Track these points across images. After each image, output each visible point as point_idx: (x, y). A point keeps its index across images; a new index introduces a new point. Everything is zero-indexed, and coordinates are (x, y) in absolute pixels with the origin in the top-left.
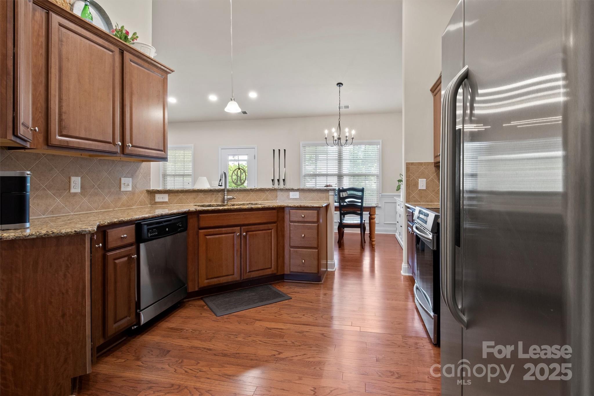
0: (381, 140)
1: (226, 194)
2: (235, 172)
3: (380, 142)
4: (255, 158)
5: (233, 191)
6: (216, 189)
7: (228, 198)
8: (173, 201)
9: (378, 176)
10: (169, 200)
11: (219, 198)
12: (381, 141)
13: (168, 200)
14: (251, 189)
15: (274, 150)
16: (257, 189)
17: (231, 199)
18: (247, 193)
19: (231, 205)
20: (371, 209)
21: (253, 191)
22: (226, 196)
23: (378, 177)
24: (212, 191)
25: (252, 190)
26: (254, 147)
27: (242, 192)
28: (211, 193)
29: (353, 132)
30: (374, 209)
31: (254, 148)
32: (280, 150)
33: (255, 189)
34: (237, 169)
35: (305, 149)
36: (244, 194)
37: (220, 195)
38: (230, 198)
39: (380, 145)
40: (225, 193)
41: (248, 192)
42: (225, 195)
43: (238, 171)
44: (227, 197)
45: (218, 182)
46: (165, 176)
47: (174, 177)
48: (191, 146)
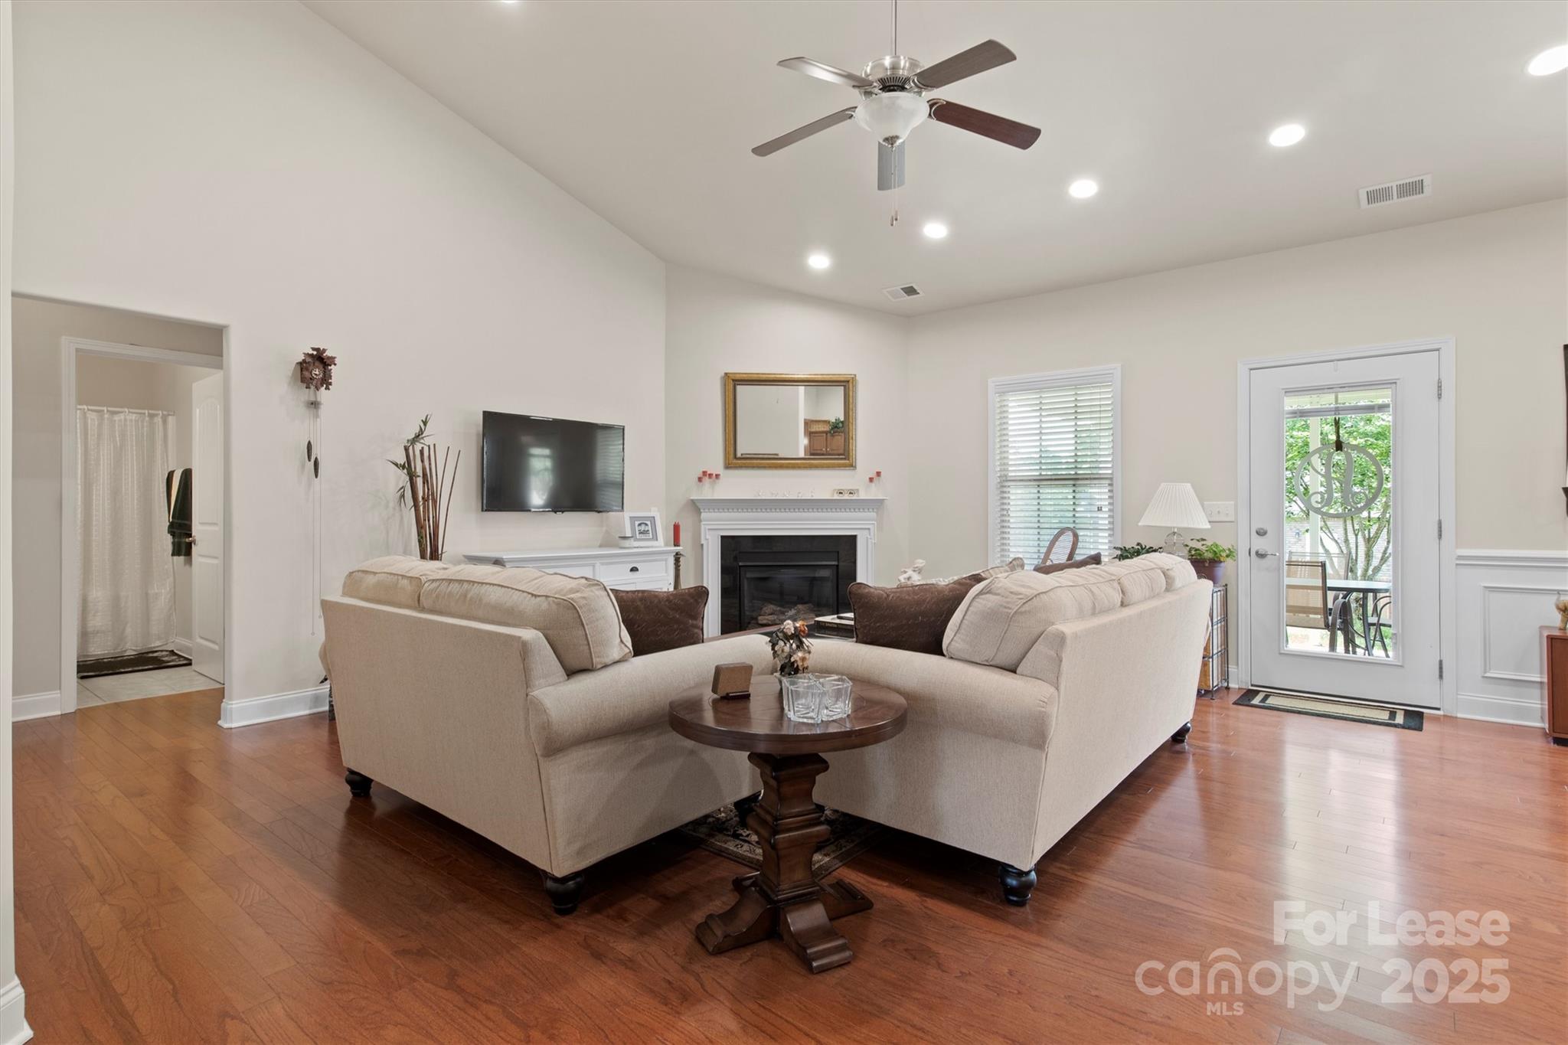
45: (1232, 503)
46: (1004, 482)
47: (1039, 486)
48: (1111, 372)
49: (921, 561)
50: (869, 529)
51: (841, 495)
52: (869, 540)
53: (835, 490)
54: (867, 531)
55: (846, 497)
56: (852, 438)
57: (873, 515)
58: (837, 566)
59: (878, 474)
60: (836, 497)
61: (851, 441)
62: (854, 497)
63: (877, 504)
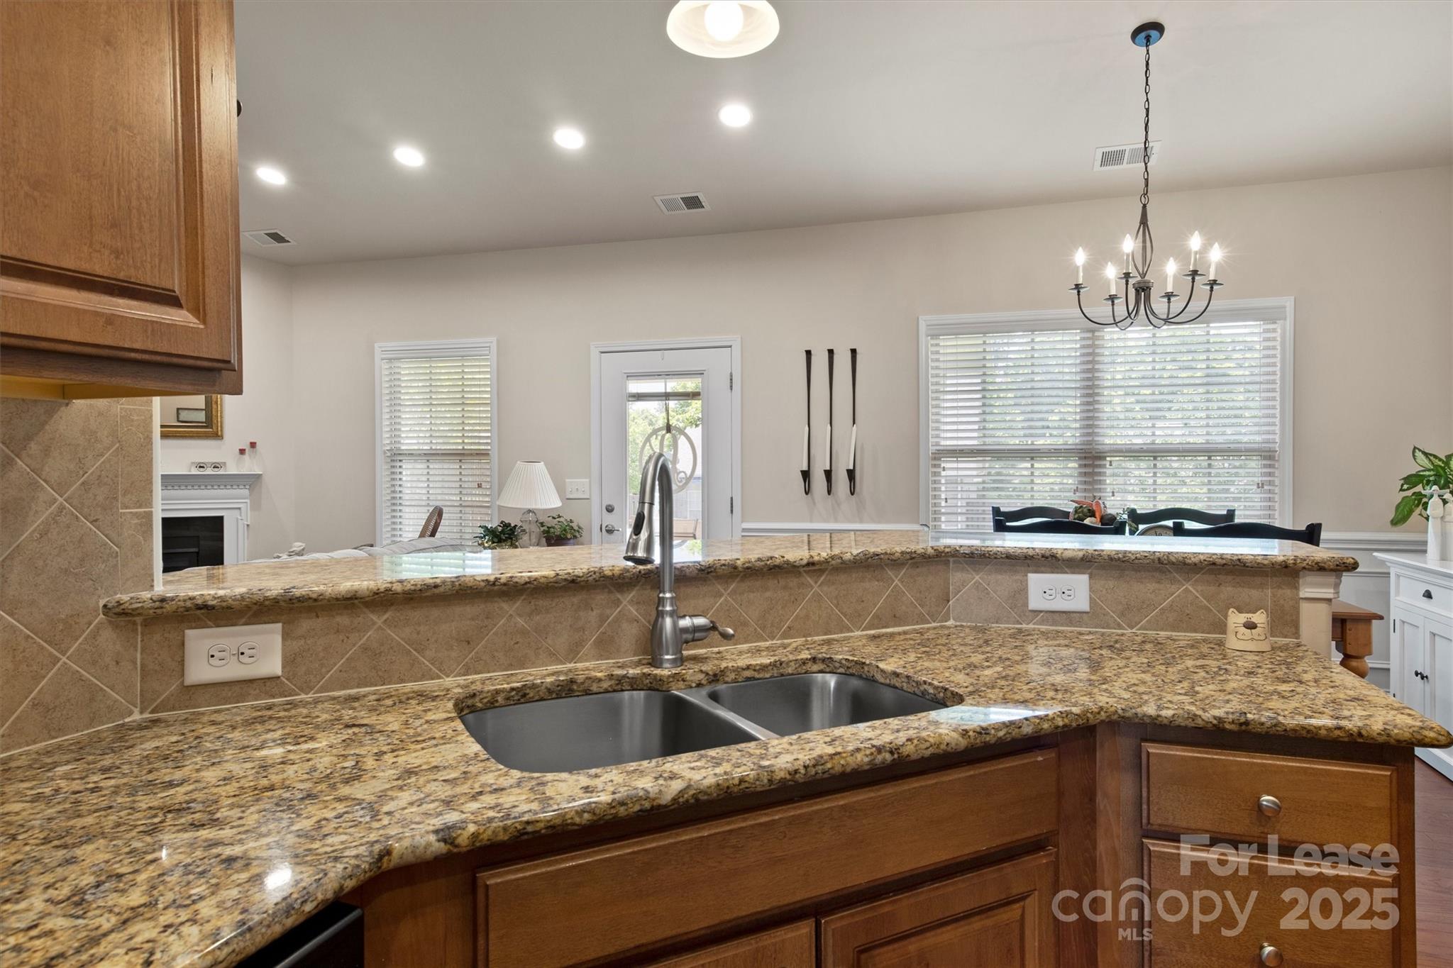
0: (1292, 298)
1: (668, 608)
2: (653, 439)
3: (1285, 307)
4: (731, 387)
5: (705, 580)
6: (608, 573)
7: (685, 630)
8: (322, 665)
9: (1268, 456)
10: (288, 661)
11: (625, 625)
12: (1289, 303)
13: (283, 667)
14: (811, 564)
15: (808, 353)
16: (843, 562)
17: (697, 635)
18: (785, 588)
19: (701, 676)
20: (1349, 626)
21: (822, 571)
22: (668, 622)
23: (1271, 458)
24: (583, 588)
25: (817, 567)
26: (729, 344)
27: (758, 583)
28: (575, 600)
29: (1216, 255)
30: (1361, 626)
31: (730, 347)
32: (835, 351)
33: (833, 557)
34: (659, 430)
35: (937, 345)
36: (768, 594)
37: (628, 603)
38: (696, 629)
39: (1285, 319)
40: (661, 601)
41: (793, 582)
42: (660, 614)
43: (663, 437)
44: (675, 625)
45: (588, 480)
46: (396, 456)
47: (428, 461)
48: (488, 345)
49: (300, 544)
50: (239, 509)
51: (202, 469)
52: (240, 521)
53: (193, 463)
54: (237, 511)
55: (209, 471)
56: (217, 403)
57: (246, 492)
58: (198, 553)
59: (253, 445)
60: (195, 471)
61: (214, 406)
62: (221, 472)
63: (252, 481)
